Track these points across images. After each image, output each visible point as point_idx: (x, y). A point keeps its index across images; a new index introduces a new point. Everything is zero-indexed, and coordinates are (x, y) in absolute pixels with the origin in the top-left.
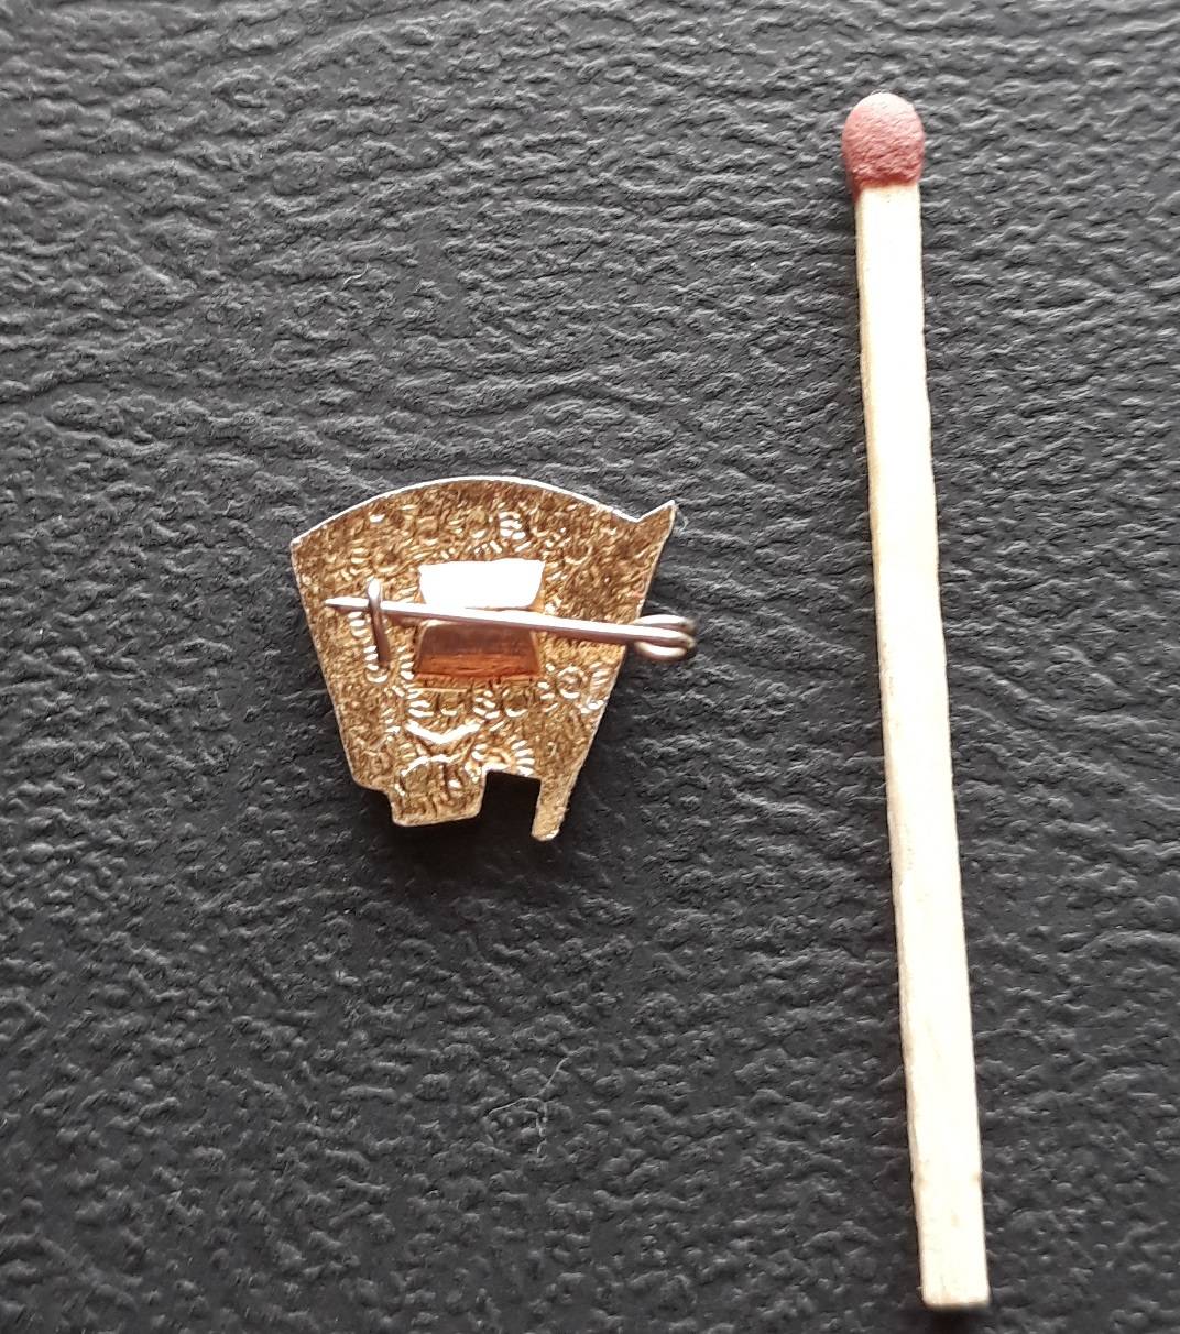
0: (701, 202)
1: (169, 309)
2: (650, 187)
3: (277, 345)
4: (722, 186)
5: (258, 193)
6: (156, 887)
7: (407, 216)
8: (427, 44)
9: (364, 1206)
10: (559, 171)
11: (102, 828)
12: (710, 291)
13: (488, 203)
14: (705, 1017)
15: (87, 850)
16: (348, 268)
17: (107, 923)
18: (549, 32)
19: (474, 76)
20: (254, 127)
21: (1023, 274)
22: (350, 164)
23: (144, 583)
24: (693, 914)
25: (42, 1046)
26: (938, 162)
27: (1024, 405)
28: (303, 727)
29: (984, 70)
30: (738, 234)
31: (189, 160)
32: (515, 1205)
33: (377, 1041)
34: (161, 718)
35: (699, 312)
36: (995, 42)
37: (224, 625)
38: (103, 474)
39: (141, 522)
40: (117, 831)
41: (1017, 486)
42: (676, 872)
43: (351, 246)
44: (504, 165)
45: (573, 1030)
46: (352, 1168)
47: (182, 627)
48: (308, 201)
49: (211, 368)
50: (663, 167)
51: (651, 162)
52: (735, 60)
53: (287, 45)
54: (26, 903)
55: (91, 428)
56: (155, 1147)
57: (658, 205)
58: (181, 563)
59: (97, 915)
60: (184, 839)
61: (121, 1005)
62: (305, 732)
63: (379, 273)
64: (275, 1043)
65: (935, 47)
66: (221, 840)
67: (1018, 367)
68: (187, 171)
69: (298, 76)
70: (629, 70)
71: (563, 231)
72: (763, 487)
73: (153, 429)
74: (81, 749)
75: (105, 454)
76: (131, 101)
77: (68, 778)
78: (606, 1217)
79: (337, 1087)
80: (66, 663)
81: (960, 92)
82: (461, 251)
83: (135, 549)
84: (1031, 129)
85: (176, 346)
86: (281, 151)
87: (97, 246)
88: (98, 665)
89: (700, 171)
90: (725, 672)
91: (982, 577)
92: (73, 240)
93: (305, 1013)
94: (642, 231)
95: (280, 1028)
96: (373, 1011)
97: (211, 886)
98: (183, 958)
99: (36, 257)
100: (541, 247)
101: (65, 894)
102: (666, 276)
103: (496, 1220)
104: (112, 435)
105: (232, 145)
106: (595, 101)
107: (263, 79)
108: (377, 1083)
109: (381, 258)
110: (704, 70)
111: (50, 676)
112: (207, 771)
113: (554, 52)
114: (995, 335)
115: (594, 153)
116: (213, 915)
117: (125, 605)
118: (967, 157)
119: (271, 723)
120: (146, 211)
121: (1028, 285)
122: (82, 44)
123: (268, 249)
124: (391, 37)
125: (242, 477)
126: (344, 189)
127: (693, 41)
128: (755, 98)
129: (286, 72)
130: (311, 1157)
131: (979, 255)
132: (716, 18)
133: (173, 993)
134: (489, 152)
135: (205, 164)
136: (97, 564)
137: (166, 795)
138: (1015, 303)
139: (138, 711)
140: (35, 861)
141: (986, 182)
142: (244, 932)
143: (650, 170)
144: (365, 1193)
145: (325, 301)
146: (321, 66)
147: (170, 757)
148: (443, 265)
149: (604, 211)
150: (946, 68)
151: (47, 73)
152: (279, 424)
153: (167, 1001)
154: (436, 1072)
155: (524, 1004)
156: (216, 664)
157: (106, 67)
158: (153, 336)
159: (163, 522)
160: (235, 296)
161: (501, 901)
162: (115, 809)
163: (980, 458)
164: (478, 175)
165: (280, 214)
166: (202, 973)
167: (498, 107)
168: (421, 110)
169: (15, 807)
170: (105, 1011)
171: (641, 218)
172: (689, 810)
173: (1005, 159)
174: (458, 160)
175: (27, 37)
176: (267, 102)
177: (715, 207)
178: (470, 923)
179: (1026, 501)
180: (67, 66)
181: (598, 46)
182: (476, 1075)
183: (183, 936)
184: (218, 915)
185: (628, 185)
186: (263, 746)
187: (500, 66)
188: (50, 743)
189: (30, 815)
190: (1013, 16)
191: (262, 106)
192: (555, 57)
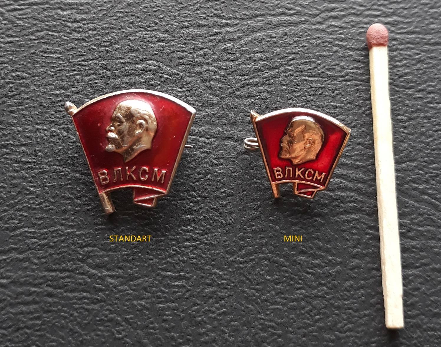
0: (347, 77)
1: (214, 104)
2: (334, 73)
3: (241, 114)
4: (353, 73)
5: (234, 75)
6: (218, 254)
7: (272, 81)
8: (275, 37)
9: (276, 337)
10: (310, 69)
11: (203, 238)
12: (351, 99)
13: (292, 77)
14: (362, 287)
15: (199, 244)
16: (258, 94)
17: (206, 264)
18: (306, 34)
19: (287, 45)
20: (232, 59)
21: (432, 95)
22: (257, 68)
23: (210, 175)
24: (357, 261)
25: (190, 296)
26: (408, 67)
27: (434, 129)
28: (253, 212)
29: (418, 43)
30: (357, 85)
31: (216, 67)
32: (315, 336)
33: (277, 294)
34: (216, 210)
35: (348, 105)
36: (420, 36)
37: (231, 186)
38: (198, 147)
39: (209, 159)
40: (207, 239)
41: (434, 150)
42: (352, 250)
43: (258, 89)
44: (296, 68)
45: (328, 291)
46: (273, 327)
47: (221, 186)
48: (247, 77)
49: (224, 120)
50: (338, 68)
51: (334, 67)
52: (354, 41)
53: (239, 38)
54: (185, 258)
55: (195, 135)
56: (221, 322)
57: (336, 78)
58: (220, 170)
59: (203, 261)
60: (225, 241)
61: (210, 285)
62: (254, 214)
63: (266, 95)
64: (251, 295)
65: (405, 37)
66: (234, 242)
67: (432, 119)
68: (216, 70)
69: (242, 46)
70: (327, 44)
71: (312, 85)
72: (368, 150)
73: (211, 135)
74: (197, 218)
75: (199, 141)
76: (201, 52)
77: (194, 225)
78: (339, 338)
79: (267, 306)
80: (192, 196)
81: (413, 49)
82: (286, 90)
83: (208, 166)
84: (431, 58)
85: (215, 114)
86: (239, 64)
87: (194, 89)
88: (200, 196)
89: (346, 69)
90: (361, 198)
91: (426, 173)
92: (188, 87)
93: (258, 287)
94: (333, 84)
95: (252, 290)
96: (276, 286)
97: (232, 254)
98: (226, 272)
99: (179, 92)
100: (307, 89)
101: (194, 256)
102: (339, 96)
103: (310, 340)
104: (200, 137)
105: (227, 63)
106: (318, 51)
107: (234, 47)
108: (278, 305)
109: (266, 92)
110: (346, 43)
111: (188, 199)
112: (229, 224)
113: (307, 39)
114: (426, 111)
115: (319, 64)
116: (233, 261)
117: (206, 181)
118: (415, 65)
119: (245, 211)
120: (206, 80)
121: (433, 98)
122: (188, 38)
123: (237, 89)
124: (265, 36)
125: (234, 148)
126: (255, 74)
127: (343, 36)
128: (359, 50)
129: (239, 45)
130: (261, 324)
131: (420, 91)
132: (348, 30)
133: (223, 281)
134: (292, 65)
135: (220, 68)
136: (198, 170)
137: (219, 230)
138: (430, 103)
139: (211, 208)
140: (186, 247)
141: (421, 72)
142: (241, 266)
143: (334, 69)
144: (276, 333)
145: (252, 102)
146: (248, 43)
147: (220, 220)
148: (282, 93)
149: (323, 79)
150: (408, 43)
151: (179, 45)
152: (243, 134)
153: (222, 284)
154: (293, 302)
155: (315, 284)
156: (230, 196)
157: (194, 44)
158: (209, 112)
159: (214, 159)
160: (229, 101)
161: (307, 258)
162: (206, 234)
163: (423, 143)
164: (290, 70)
165: (240, 80)
166: (231, 276)
167: (294, 53)
168: (274, 54)
169: (181, 233)
170: (206, 286)
171: (332, 81)
172: (354, 234)
173: (425, 66)
174: (284, 67)
175: (174, 37)
176: (235, 52)
177: (351, 78)
178: (299, 263)
179: (436, 154)
180: (185, 44)
181: (318, 38)
182: (303, 303)
183: (226, 267)
184: (234, 261)
185: (328, 73)
186: (243, 217)
187: (294, 43)
188: (189, 216)
189: (185, 235)
190: (425, 30)
191: (234, 53)
192: (308, 40)
